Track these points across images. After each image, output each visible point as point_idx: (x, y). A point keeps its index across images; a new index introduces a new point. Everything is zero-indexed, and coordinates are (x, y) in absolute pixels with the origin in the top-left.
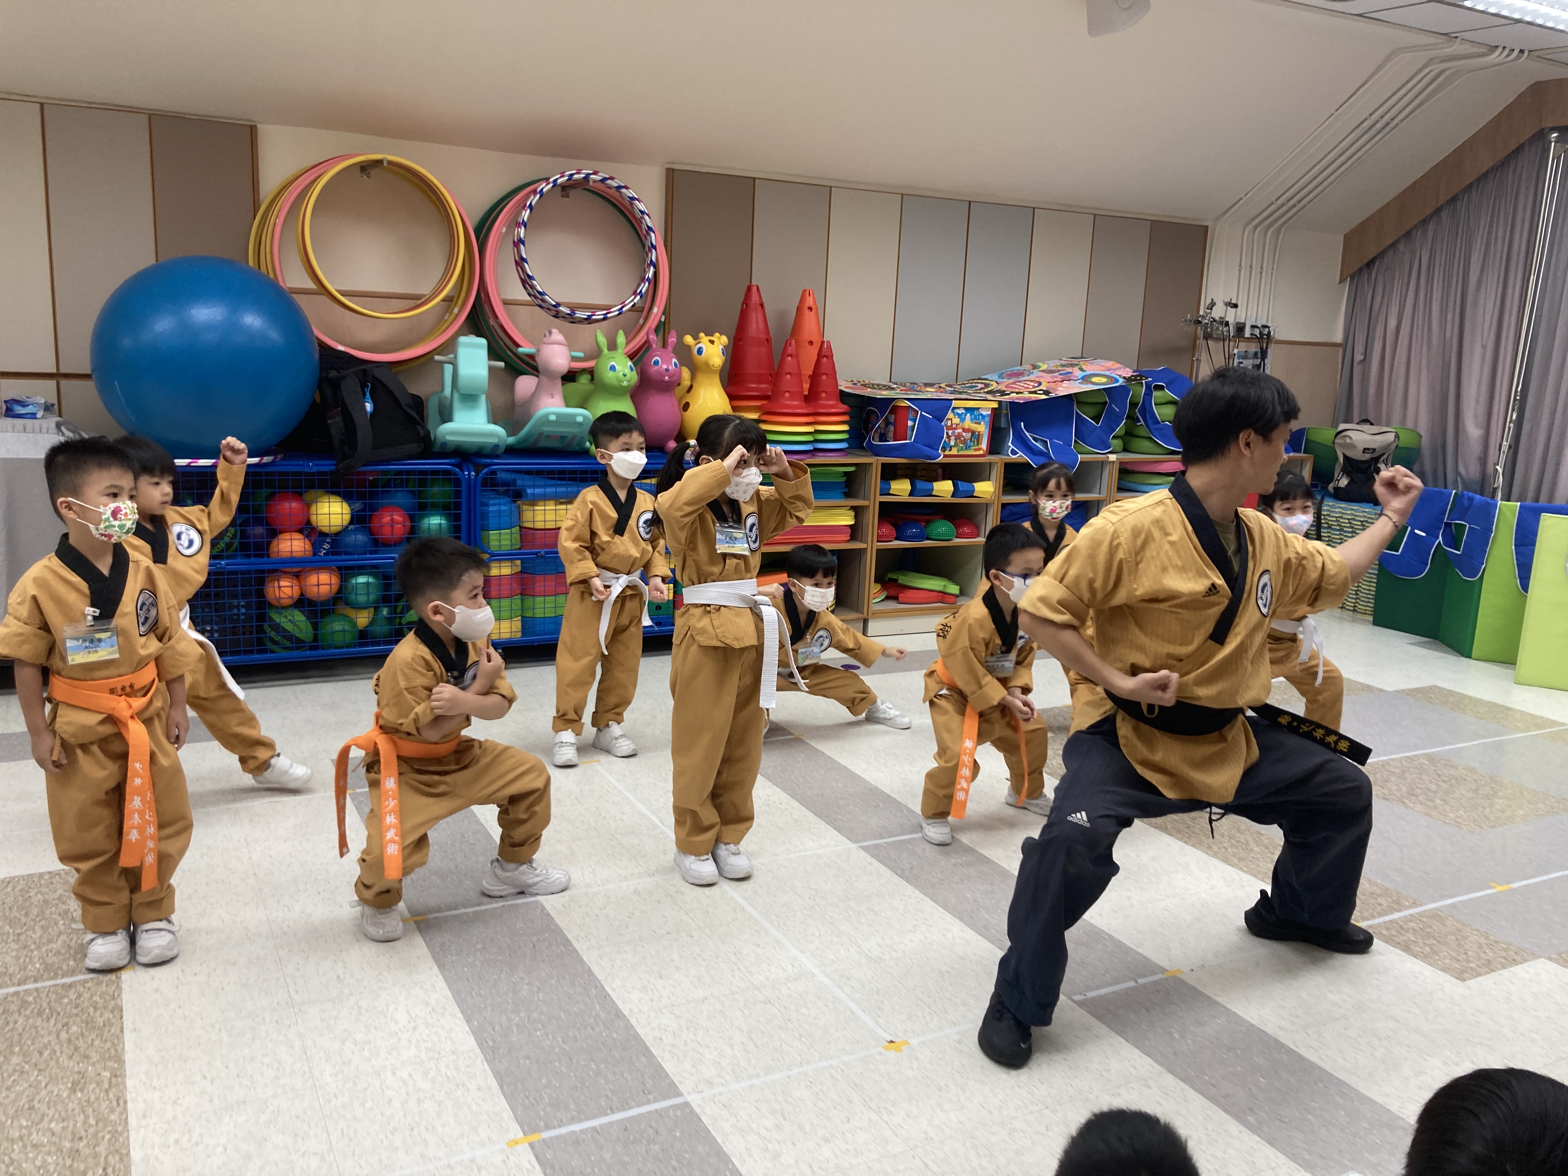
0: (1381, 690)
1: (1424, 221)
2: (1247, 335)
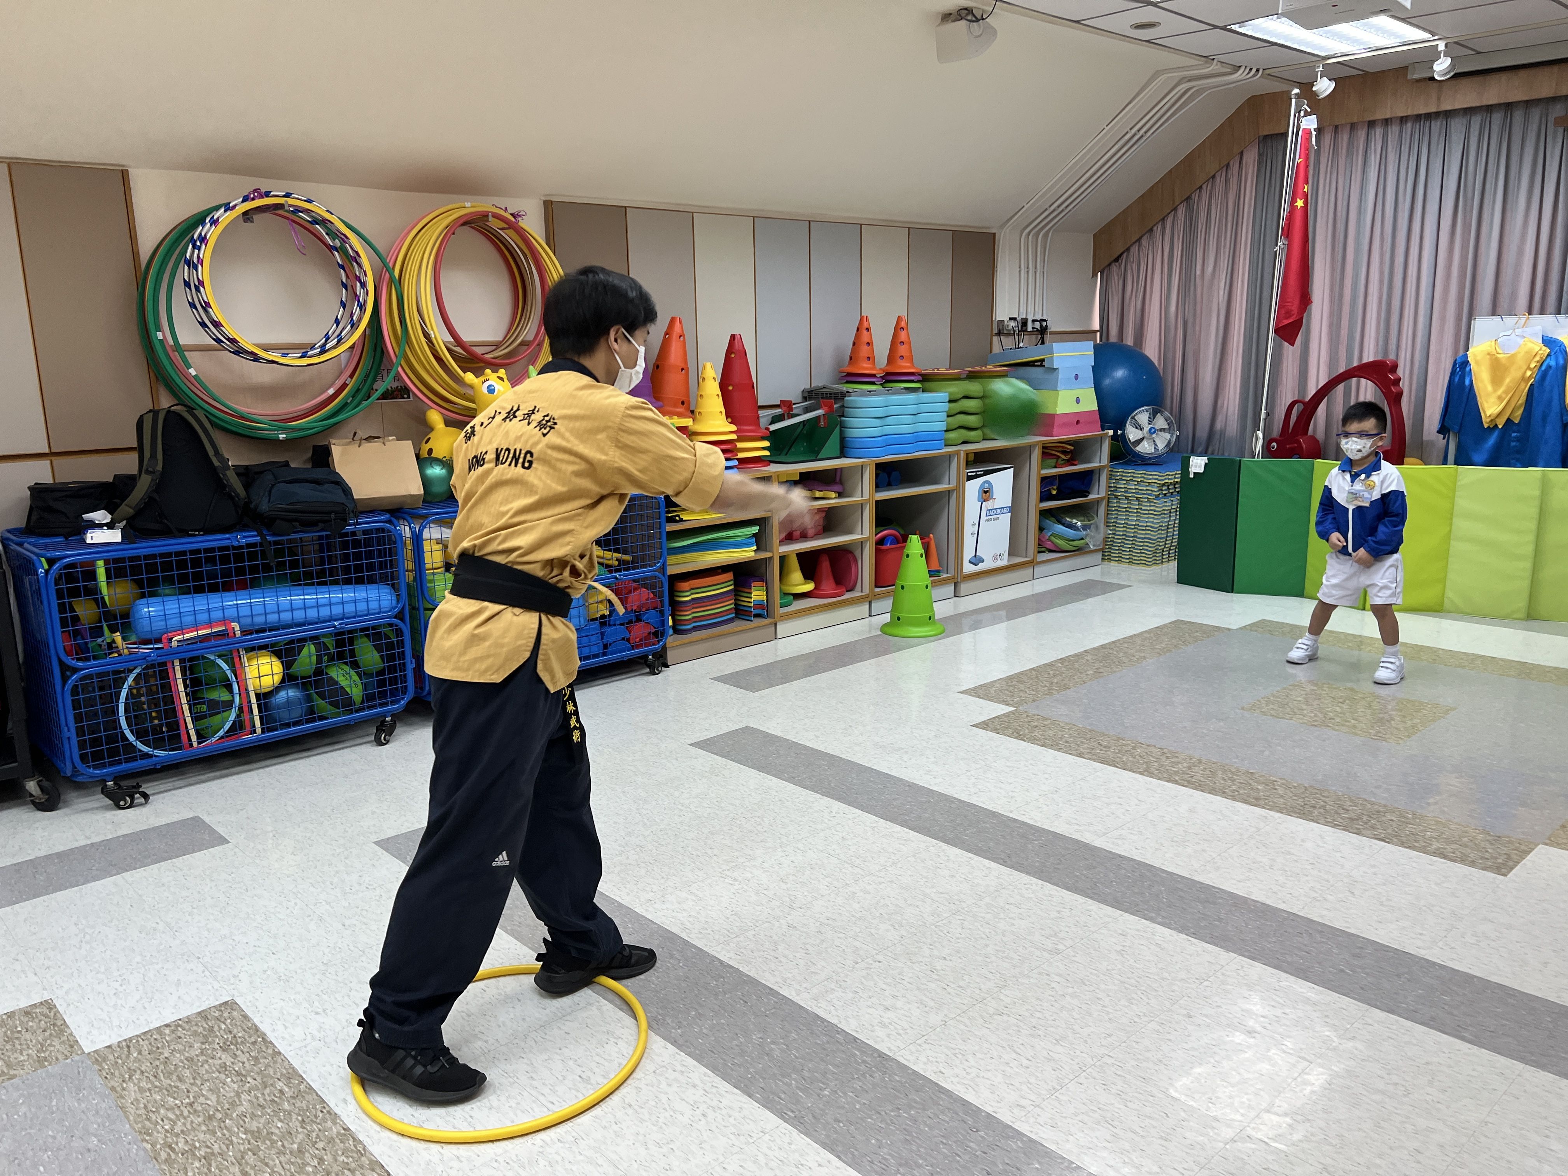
0: (1229, 629)
1: (1163, 220)
2: (1030, 329)
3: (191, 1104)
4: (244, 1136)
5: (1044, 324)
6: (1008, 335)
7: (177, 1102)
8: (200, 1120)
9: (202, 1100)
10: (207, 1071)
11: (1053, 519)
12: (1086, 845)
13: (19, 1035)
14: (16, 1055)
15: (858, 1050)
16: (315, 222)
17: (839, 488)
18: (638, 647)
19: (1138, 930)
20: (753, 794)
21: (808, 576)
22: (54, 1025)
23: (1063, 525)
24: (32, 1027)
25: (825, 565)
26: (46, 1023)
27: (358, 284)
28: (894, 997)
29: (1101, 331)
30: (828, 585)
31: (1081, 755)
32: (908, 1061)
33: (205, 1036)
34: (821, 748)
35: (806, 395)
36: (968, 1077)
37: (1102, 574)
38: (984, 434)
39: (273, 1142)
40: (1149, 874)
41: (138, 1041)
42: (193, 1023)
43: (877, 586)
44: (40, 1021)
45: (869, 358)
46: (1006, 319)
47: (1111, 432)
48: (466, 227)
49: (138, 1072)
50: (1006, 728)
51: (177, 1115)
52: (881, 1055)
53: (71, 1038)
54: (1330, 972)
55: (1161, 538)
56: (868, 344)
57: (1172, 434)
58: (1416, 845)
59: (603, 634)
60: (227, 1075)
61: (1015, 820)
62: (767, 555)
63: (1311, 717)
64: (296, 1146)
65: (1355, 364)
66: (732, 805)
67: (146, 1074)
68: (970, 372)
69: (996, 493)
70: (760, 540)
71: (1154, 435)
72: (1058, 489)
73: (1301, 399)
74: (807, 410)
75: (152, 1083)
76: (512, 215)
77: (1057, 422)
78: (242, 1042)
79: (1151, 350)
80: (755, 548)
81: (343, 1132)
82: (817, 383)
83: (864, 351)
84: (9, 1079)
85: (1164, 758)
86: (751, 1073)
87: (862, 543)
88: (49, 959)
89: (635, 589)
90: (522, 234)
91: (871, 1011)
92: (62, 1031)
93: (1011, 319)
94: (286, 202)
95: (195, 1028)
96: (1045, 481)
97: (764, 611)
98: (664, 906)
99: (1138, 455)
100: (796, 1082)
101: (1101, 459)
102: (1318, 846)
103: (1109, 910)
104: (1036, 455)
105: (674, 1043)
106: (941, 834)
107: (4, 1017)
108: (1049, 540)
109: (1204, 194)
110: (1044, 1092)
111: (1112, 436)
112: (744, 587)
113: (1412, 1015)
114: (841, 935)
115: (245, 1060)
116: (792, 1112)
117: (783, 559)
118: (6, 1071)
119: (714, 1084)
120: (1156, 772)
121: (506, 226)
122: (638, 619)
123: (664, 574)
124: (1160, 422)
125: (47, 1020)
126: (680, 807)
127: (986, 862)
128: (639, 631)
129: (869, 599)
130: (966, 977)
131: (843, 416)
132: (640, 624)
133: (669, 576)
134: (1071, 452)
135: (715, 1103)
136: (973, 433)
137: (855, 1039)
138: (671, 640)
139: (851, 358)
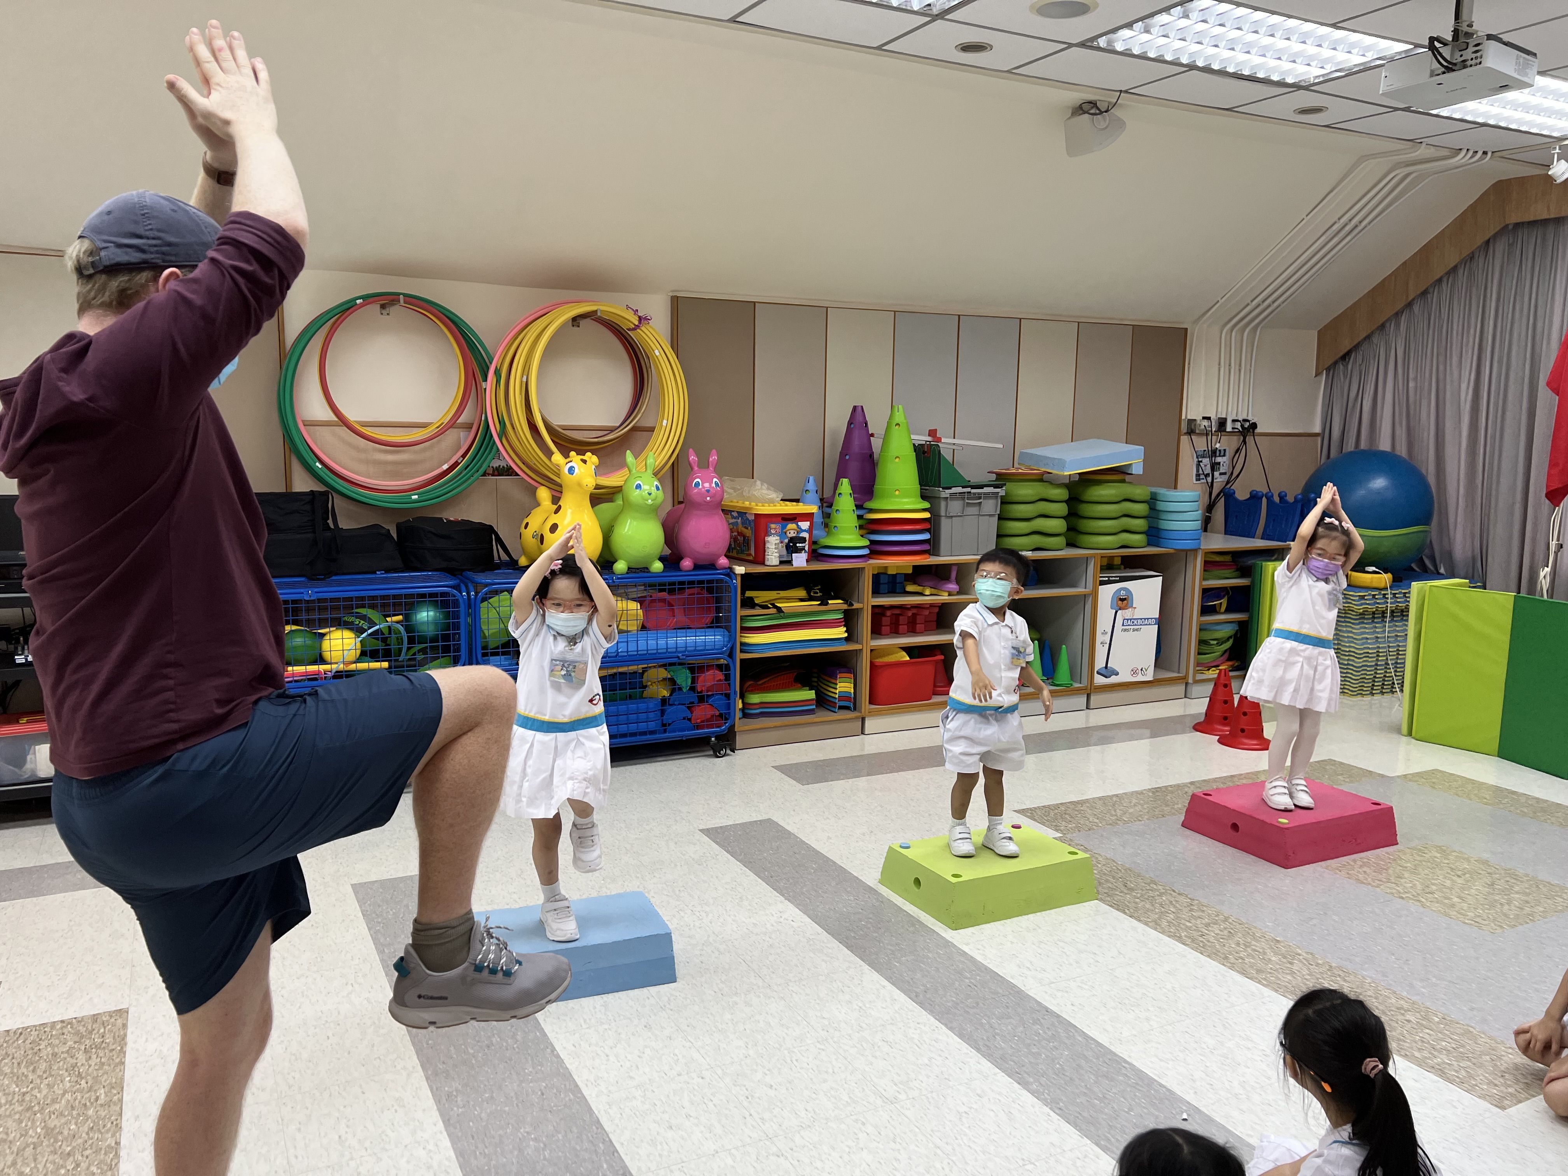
1: (1397, 317)
2: (1229, 429)
3: (24, 1094)
4: (39, 1130)
6: (1200, 434)
7: (17, 1089)
8: (20, 1108)
9: (35, 1092)
10: (59, 1069)
29: (1322, 434)
33: (82, 1037)
34: (824, 850)
39: (56, 1141)
41: (31, 1031)
42: (83, 1023)
46: (1199, 418)
49: (10, 1057)
51: (7, 1102)
60: (70, 1074)
62: (857, 647)
64: (69, 1148)
67: (13, 1061)
69: (1139, 601)
75: (13, 1069)
78: (104, 1048)
81: (113, 1145)
85: (1186, 910)
86: (489, 1167)
91: (653, 1126)
93: (1204, 418)
95: (81, 1028)
97: (850, 704)
104: (1196, 563)
109: (1444, 287)
112: (830, 676)
114: (688, 1044)
115: (93, 1064)
120: (1165, 924)
122: (702, 701)
128: (702, 712)
132: (704, 706)
138: (741, 724)
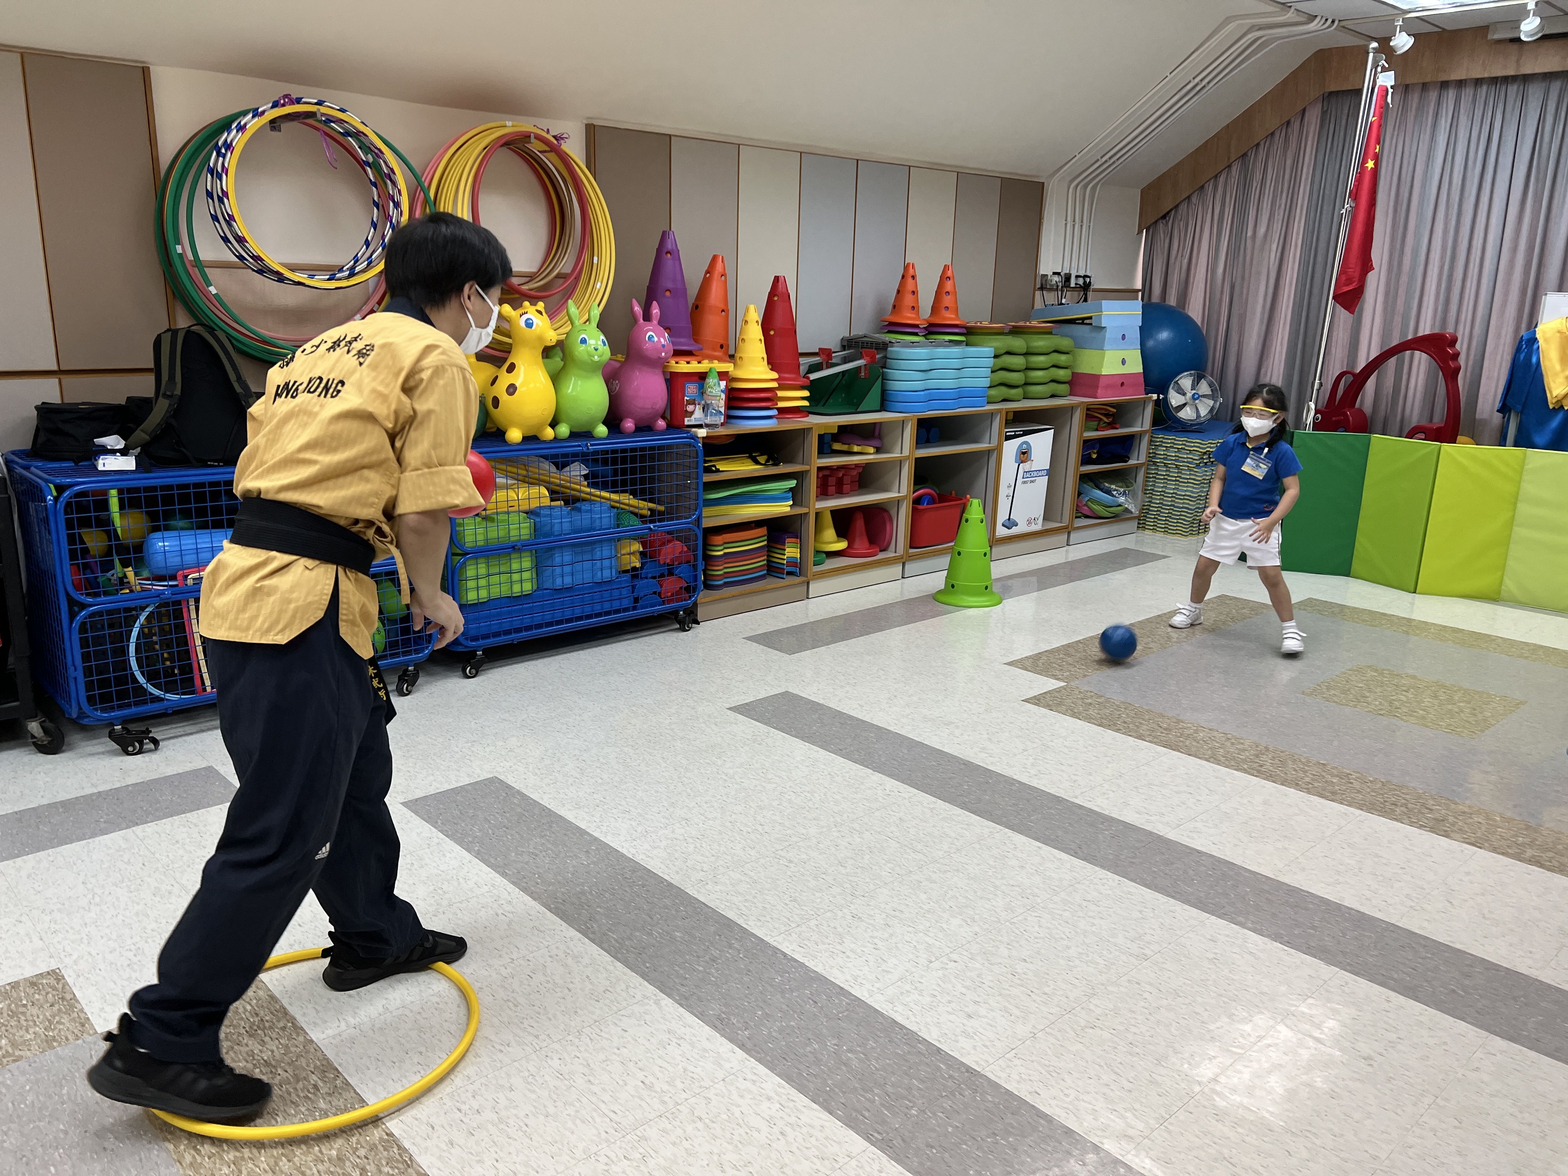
1: (1216, 176)
2: (1073, 285)
5: (1088, 280)
6: (1051, 290)
11: (1091, 484)
12: (1160, 837)
13: (24, 1009)
14: (21, 1033)
15: (945, 1064)
16: (347, 134)
17: (877, 443)
18: (669, 602)
19: (1228, 936)
20: (800, 766)
21: (841, 533)
22: (63, 999)
23: (1102, 490)
24: (38, 1000)
25: (859, 524)
26: (54, 996)
27: (391, 204)
28: (976, 1002)
29: (1143, 290)
30: (861, 544)
31: (1140, 737)
32: (1000, 1078)
34: (867, 718)
35: (845, 343)
36: (1068, 1100)
37: (1137, 542)
38: (1025, 393)
40: (1231, 873)
43: (911, 547)
44: (47, 993)
45: (913, 308)
46: (1050, 273)
47: (1155, 396)
48: (504, 148)
50: (1060, 704)
52: (969, 1069)
53: (82, 1015)
54: (1440, 992)
55: (1199, 508)
56: (913, 292)
57: (1215, 401)
58: (1510, 851)
59: (633, 587)
61: (1081, 807)
62: (803, 510)
63: (1376, 706)
65: (1410, 337)
66: (780, 777)
68: (1014, 327)
69: (1034, 454)
70: (796, 495)
71: (1197, 401)
72: (1097, 453)
73: (1349, 370)
74: (845, 360)
76: (554, 137)
77: (1102, 383)
79: (1195, 311)
80: (791, 503)
81: (386, 1137)
82: (856, 332)
83: (908, 300)
84: (14, 1061)
85: (1228, 744)
86: (829, 1086)
87: (898, 502)
88: (56, 922)
89: (669, 541)
90: (564, 158)
91: (952, 1017)
92: (72, 1007)
93: (1054, 273)
94: (319, 110)
96: (1087, 444)
97: (796, 569)
98: (717, 888)
99: (1179, 421)
100: (879, 1097)
101: (1143, 423)
102: (1407, 848)
103: (1194, 912)
104: (1078, 417)
105: (742, 1047)
106: (1004, 819)
107: (8, 987)
108: (1086, 505)
109: (1261, 151)
110: (1152, 1122)
111: (1156, 401)
112: (777, 542)
113: (1534, 1045)
114: (910, 929)
115: (275, 1048)
116: (879, 1133)
117: (818, 514)
118: (10, 1051)
119: (791, 1098)
120: (1223, 759)
121: (547, 149)
122: (671, 573)
123: (698, 527)
124: (1204, 388)
125: (54, 993)
126: (724, 777)
127: (1056, 852)
128: (671, 585)
129: (903, 560)
130: (1050, 983)
131: (885, 368)
132: (673, 578)
133: (705, 529)
134: (1113, 415)
135: (793, 1120)
136: (1014, 391)
137: (939, 1050)
138: (703, 596)
139: (894, 307)
